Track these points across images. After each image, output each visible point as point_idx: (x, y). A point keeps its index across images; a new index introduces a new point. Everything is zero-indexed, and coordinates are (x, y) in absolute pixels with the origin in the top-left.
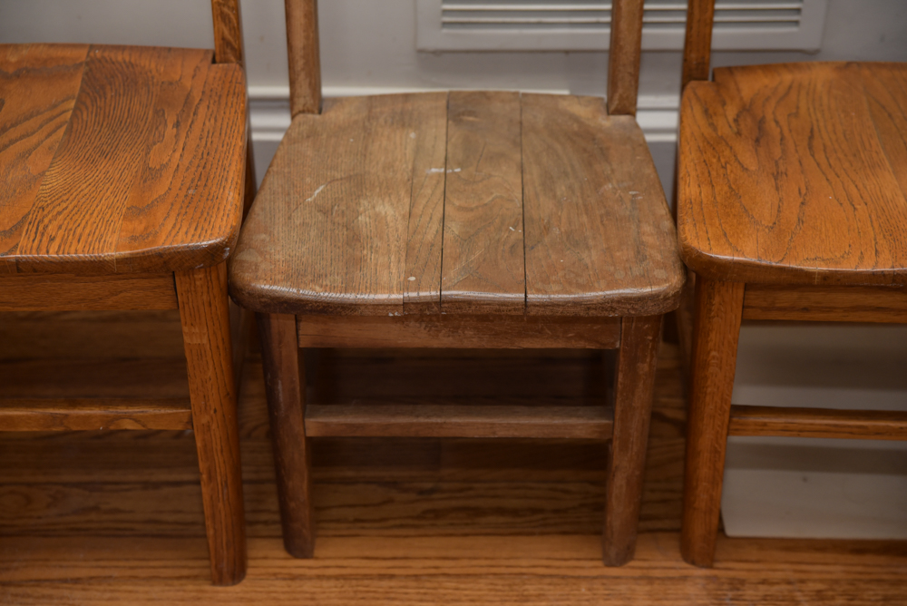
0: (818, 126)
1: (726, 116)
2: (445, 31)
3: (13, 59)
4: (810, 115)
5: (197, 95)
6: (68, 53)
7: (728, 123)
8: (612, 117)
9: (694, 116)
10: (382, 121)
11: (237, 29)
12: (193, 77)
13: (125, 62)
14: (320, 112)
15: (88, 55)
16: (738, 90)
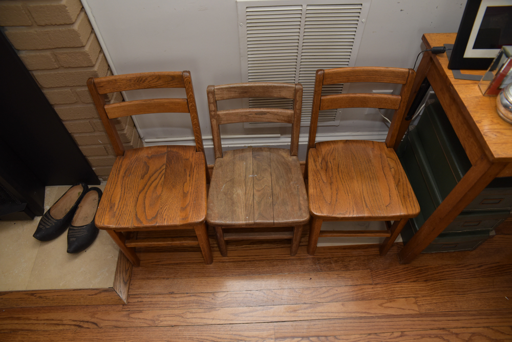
0: (340, 163)
1: (319, 162)
4: (338, 159)
6: (162, 149)
12: (192, 157)
13: (175, 151)
14: (222, 158)
15: (167, 149)
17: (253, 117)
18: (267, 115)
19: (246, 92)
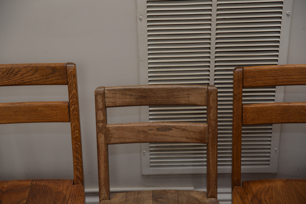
0: (280, 202)
1: (248, 199)
2: (151, 168)
3: (6, 186)
4: (277, 198)
5: (68, 196)
6: (24, 183)
7: (249, 201)
8: (209, 199)
9: (237, 199)
10: (130, 201)
11: (82, 173)
12: (67, 190)
13: (43, 185)
14: (109, 200)
15: (31, 183)
16: (251, 189)
17: (154, 134)
18: (172, 132)
19: (145, 97)
